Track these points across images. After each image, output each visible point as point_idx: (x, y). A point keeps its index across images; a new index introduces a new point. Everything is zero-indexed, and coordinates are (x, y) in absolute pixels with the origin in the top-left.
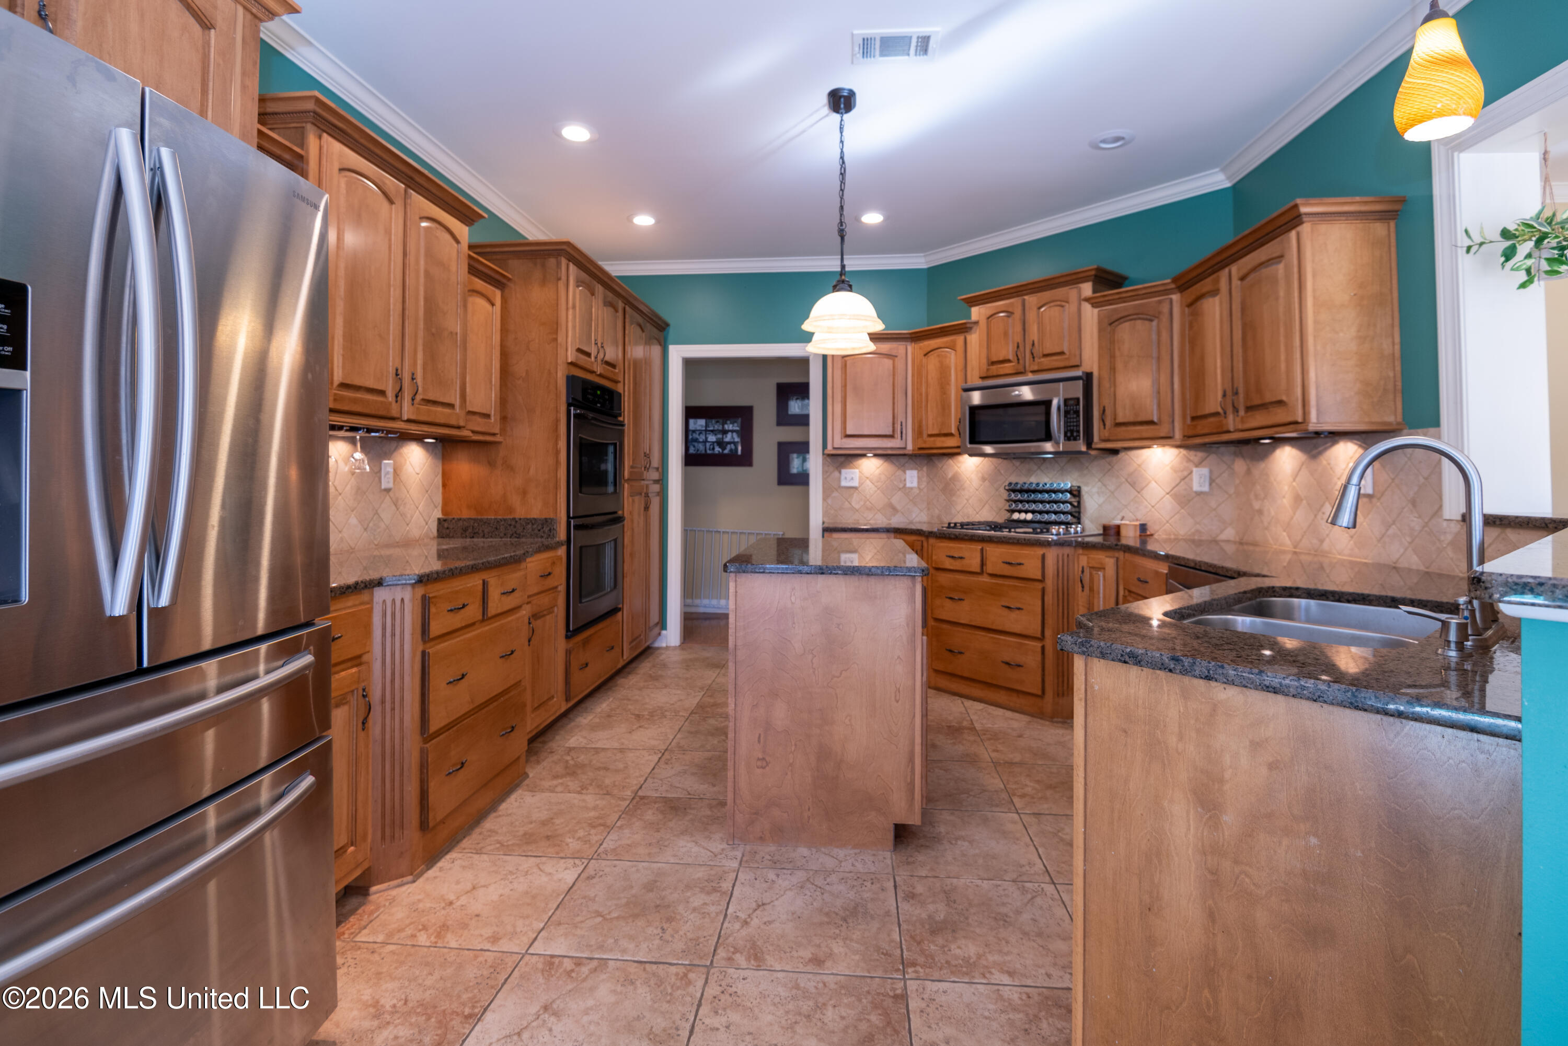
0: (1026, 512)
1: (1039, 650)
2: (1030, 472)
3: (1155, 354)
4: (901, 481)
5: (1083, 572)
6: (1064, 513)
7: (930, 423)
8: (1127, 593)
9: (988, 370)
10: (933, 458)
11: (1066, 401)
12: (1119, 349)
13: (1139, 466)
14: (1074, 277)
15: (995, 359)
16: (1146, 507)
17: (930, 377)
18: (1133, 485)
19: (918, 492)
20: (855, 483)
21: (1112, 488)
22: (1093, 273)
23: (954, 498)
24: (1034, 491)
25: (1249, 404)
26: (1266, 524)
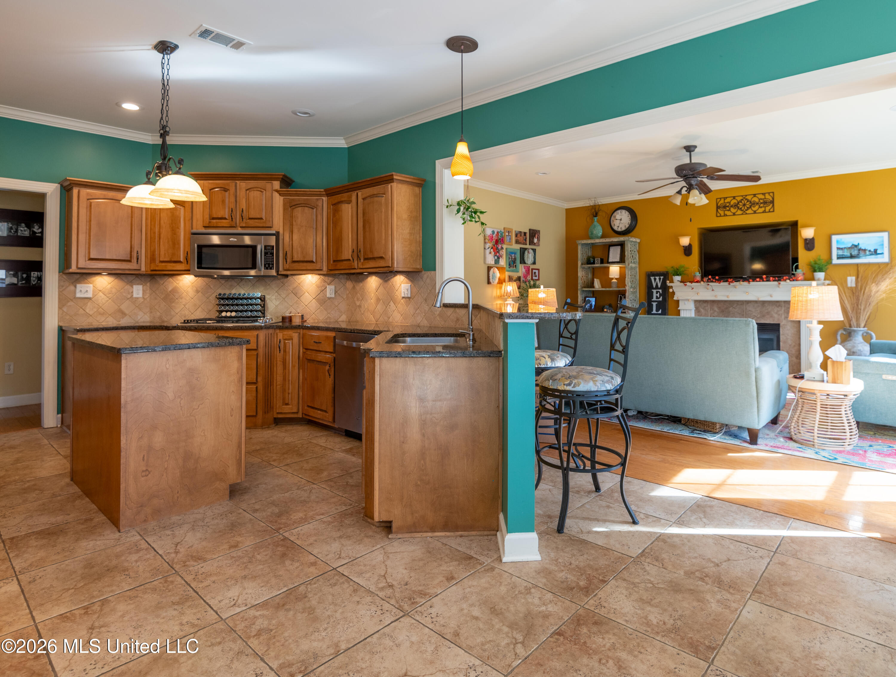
0: (231, 311)
1: (255, 389)
2: (232, 287)
3: (315, 227)
4: (129, 293)
5: (280, 342)
6: (256, 311)
7: (162, 253)
8: (304, 350)
9: (210, 222)
10: (156, 277)
11: (265, 246)
12: (295, 221)
13: (299, 284)
14: (270, 176)
15: (215, 216)
16: (303, 306)
17: (162, 222)
18: (295, 294)
19: (142, 300)
20: (90, 295)
21: (284, 296)
22: (281, 177)
23: (173, 304)
24: (237, 299)
25: (366, 257)
26: (362, 312)
